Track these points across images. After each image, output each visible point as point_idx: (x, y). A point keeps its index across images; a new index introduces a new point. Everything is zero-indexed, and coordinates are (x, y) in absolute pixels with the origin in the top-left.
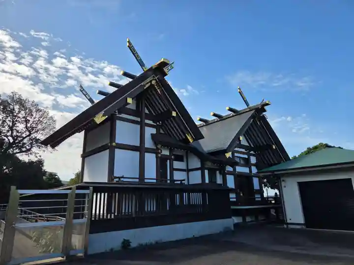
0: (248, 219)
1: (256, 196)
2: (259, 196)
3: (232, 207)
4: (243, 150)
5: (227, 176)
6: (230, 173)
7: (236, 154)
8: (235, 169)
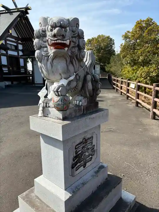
0: (15, 83)
1: (22, 70)
2: (23, 70)
3: (4, 76)
4: (14, 40)
5: (1, 56)
6: (3, 55)
7: (8, 42)
8: (7, 52)
